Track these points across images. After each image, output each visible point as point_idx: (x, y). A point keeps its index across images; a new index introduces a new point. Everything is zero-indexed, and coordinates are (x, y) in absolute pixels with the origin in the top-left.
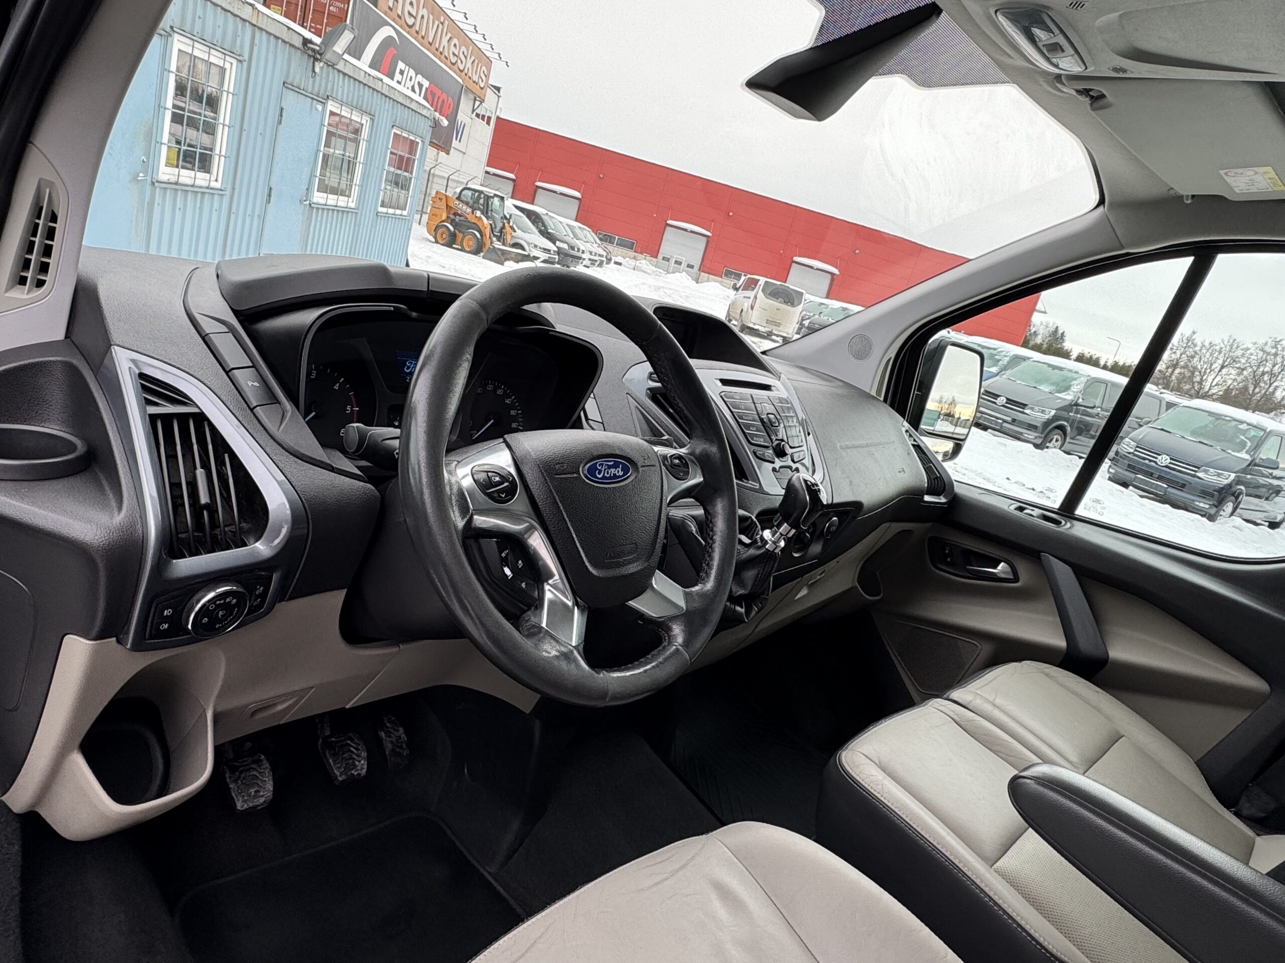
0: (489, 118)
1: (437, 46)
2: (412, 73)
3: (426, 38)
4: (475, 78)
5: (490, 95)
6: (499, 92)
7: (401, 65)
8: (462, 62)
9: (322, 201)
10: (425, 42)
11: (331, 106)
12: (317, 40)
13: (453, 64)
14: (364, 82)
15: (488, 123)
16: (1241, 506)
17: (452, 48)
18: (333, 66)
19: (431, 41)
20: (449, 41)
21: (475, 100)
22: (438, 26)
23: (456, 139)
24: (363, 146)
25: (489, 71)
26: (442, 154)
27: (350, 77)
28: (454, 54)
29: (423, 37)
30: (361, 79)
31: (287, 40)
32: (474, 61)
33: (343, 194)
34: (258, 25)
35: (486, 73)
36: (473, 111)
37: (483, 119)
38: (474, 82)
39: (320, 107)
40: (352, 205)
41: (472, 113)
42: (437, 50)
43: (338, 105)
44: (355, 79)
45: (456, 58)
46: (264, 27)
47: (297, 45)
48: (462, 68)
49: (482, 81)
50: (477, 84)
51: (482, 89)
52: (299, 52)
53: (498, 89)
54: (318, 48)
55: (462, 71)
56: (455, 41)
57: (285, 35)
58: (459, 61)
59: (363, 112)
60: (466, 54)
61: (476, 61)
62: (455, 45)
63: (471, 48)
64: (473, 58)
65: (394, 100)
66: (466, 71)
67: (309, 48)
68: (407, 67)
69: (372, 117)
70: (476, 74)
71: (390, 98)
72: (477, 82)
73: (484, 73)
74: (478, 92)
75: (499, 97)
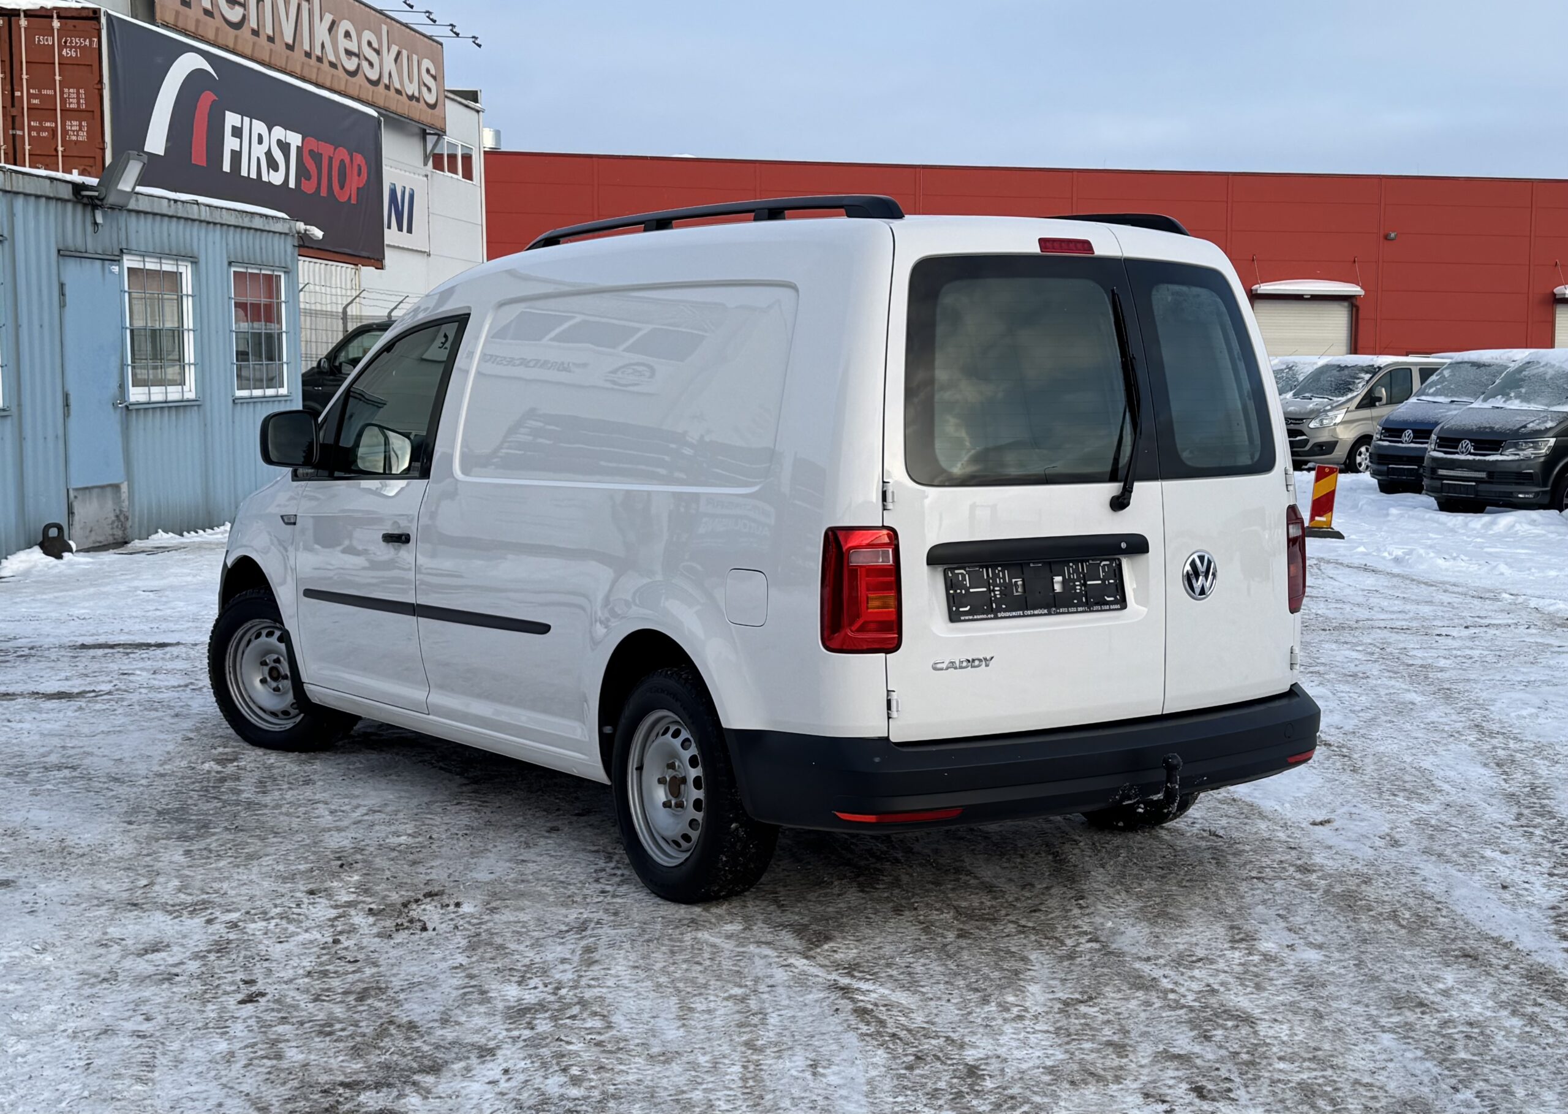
0: (467, 159)
1: (307, 48)
2: (259, 127)
3: (277, 40)
4: (411, 89)
5: (454, 115)
6: (476, 101)
7: (232, 119)
8: (371, 64)
9: (143, 398)
10: (279, 47)
11: (129, 262)
12: (93, 181)
13: (353, 74)
14: (170, 213)
15: (468, 175)
17: (343, 43)
18: (120, 208)
19: (290, 42)
20: (330, 30)
21: (424, 134)
22: (299, 6)
23: (400, 229)
24: (188, 304)
25: (439, 62)
26: (367, 271)
27: (146, 213)
28: (349, 53)
29: (271, 39)
30: (165, 211)
31: (52, 195)
32: (399, 53)
33: (173, 383)
34: (15, 189)
35: (433, 72)
36: (426, 157)
37: (453, 169)
38: (411, 98)
39: (115, 269)
40: (191, 395)
41: (425, 164)
42: (308, 55)
43: (139, 258)
44: (155, 214)
45: (355, 60)
46: (21, 190)
47: (66, 197)
48: (374, 76)
49: (429, 89)
50: (418, 100)
51: (433, 107)
52: (70, 206)
53: (473, 96)
54: (96, 194)
55: (375, 83)
56: (345, 25)
57: (47, 189)
58: (365, 64)
59: (178, 257)
60: (375, 45)
61: (405, 53)
62: (347, 35)
63: (384, 28)
64: (395, 49)
65: (222, 225)
66: (386, 80)
67: (84, 196)
68: (247, 120)
69: (194, 261)
70: (411, 80)
71: (215, 224)
72: (416, 94)
73: (428, 71)
74: (426, 116)
75: (478, 112)
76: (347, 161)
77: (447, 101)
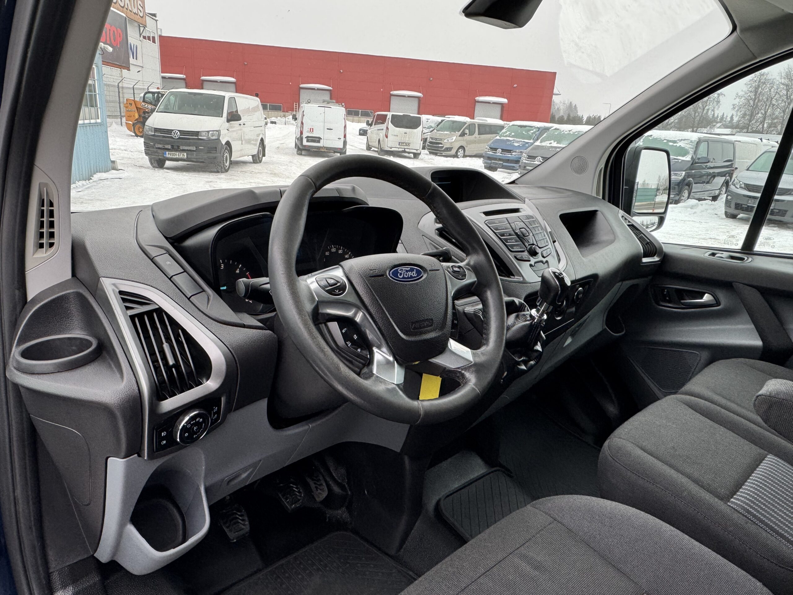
0: (154, 38)
4: (135, 10)
5: (149, 20)
6: (156, 17)
8: (121, 1)
13: (115, 3)
15: (154, 41)
16: (693, 191)
21: (139, 26)
23: (133, 58)
26: (125, 71)
35: (142, 5)
36: (140, 35)
37: (149, 39)
38: (135, 13)
48: (123, 5)
49: (141, 11)
51: (142, 17)
53: (154, 15)
55: (123, 7)
58: (119, 1)
66: (126, 6)
70: (134, 8)
72: (137, 13)
73: (140, 5)
74: (140, 20)
75: (156, 21)
76: (116, 32)
77: (147, 17)
